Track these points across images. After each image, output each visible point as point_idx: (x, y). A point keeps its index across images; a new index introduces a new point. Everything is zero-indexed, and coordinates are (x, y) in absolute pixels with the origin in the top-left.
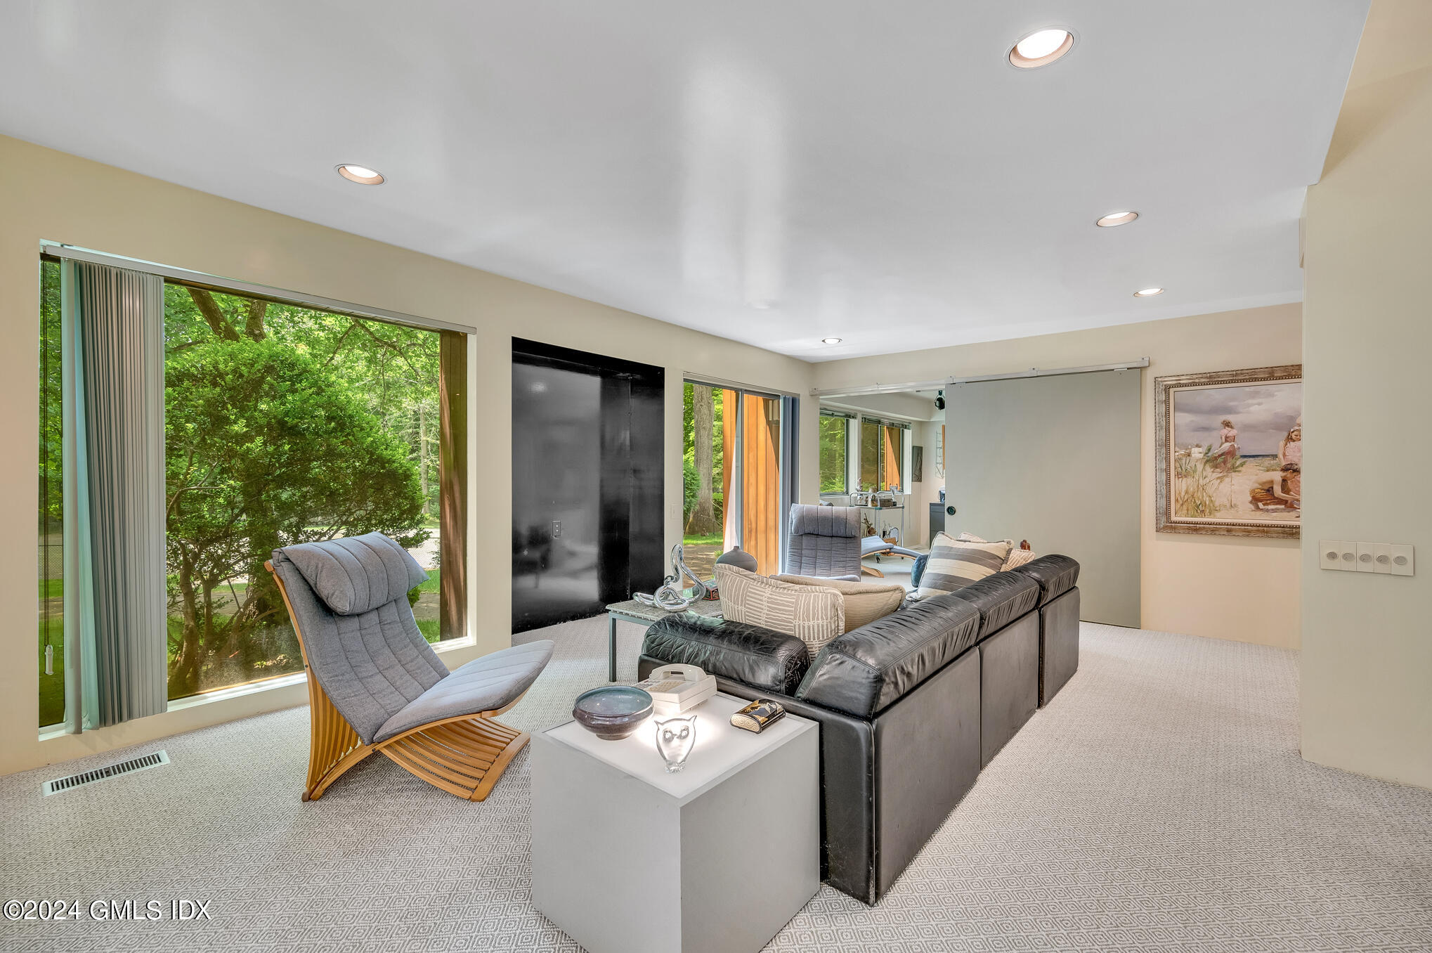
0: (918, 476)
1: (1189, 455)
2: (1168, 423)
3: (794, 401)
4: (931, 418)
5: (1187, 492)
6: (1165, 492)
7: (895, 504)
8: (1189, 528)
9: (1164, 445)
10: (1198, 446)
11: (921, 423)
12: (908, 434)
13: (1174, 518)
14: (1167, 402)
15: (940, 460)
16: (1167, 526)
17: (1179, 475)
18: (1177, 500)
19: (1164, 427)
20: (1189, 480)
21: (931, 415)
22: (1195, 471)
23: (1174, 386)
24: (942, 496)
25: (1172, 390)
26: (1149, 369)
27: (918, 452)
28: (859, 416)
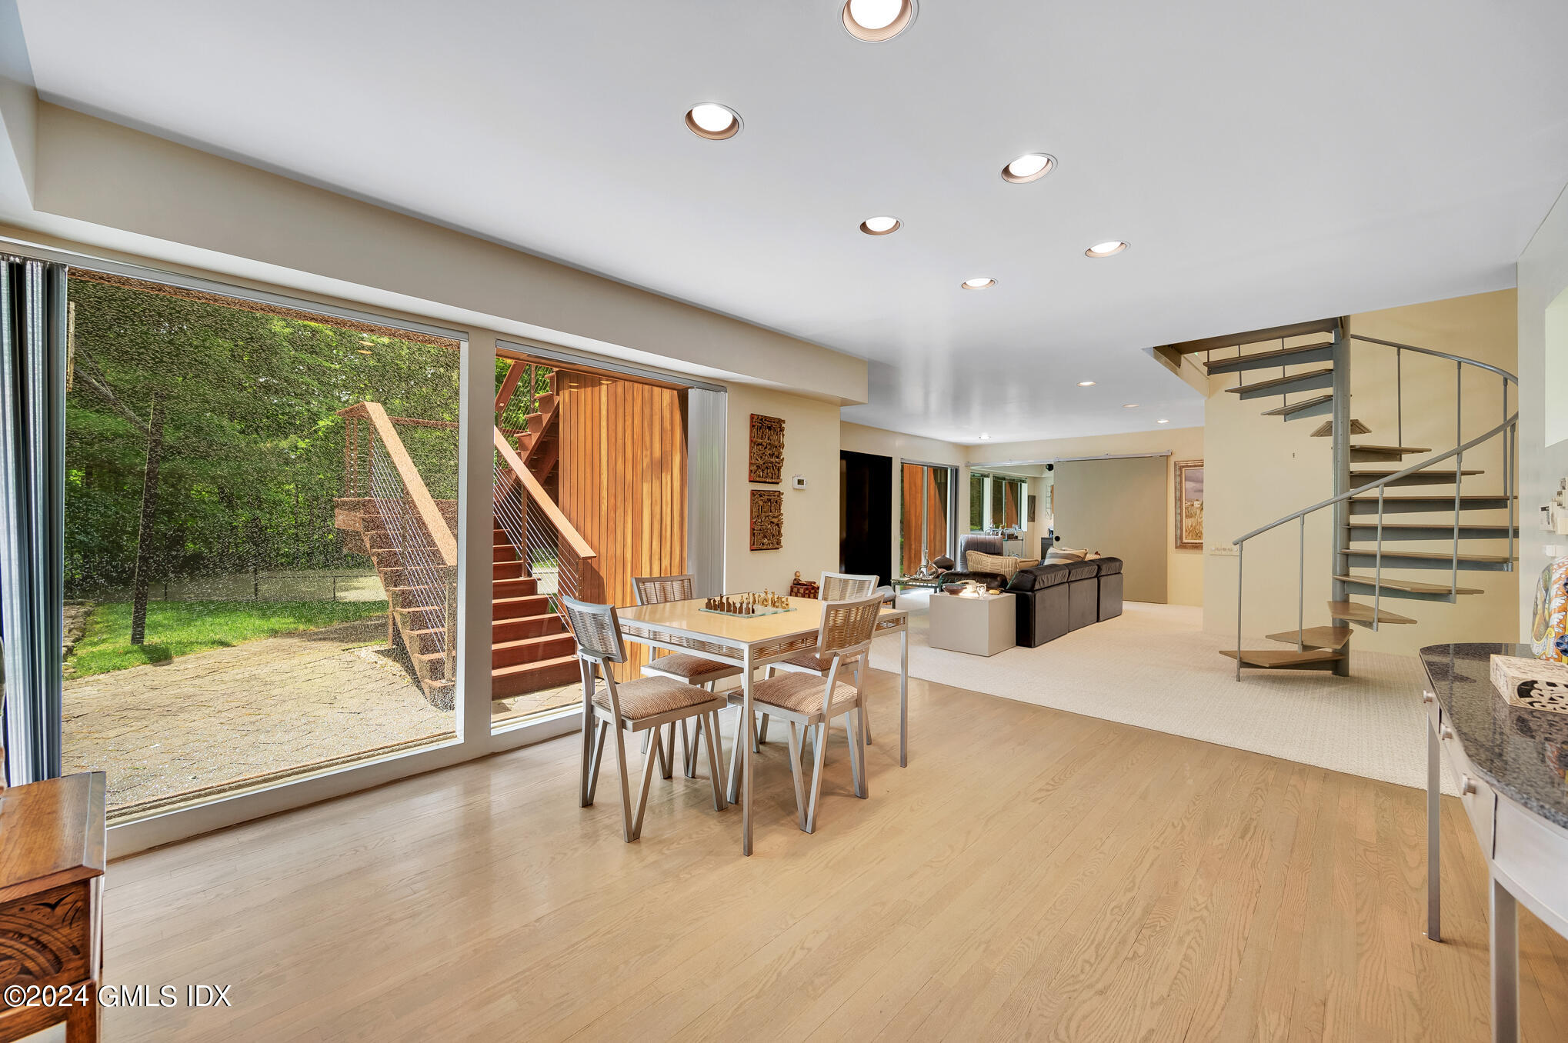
0: (1032, 517)
1: (1193, 505)
2: (1181, 487)
3: (957, 471)
4: (1042, 474)
5: (1191, 526)
6: (1179, 526)
7: (1017, 537)
8: (1193, 546)
9: (1179, 500)
10: (1197, 500)
11: (1035, 479)
12: (1025, 487)
13: (1185, 541)
14: (1181, 475)
15: (1049, 505)
16: (1181, 546)
17: (1187, 517)
18: (1186, 531)
19: (1179, 489)
20: (1193, 519)
21: (1042, 473)
22: (1196, 515)
23: (1184, 467)
24: (1051, 532)
25: (1183, 469)
26: (1172, 457)
27: (1032, 500)
28: (991, 476)
